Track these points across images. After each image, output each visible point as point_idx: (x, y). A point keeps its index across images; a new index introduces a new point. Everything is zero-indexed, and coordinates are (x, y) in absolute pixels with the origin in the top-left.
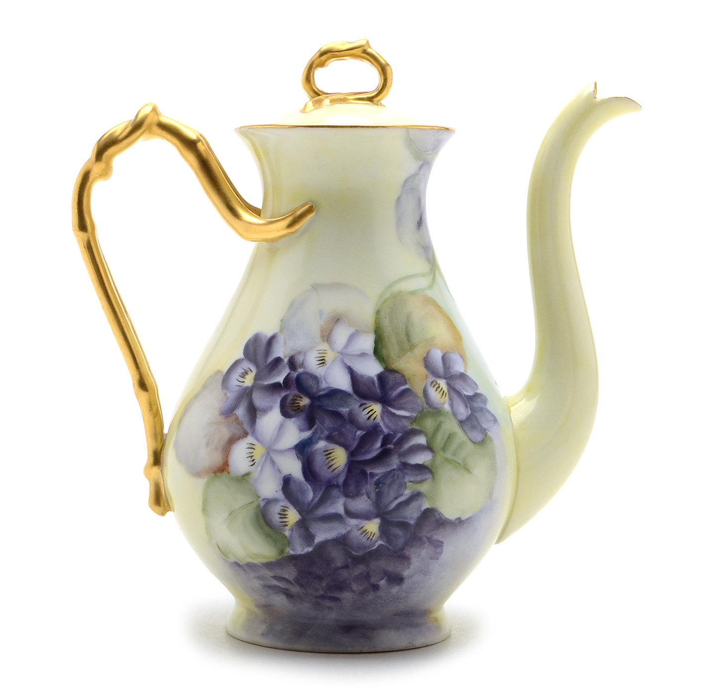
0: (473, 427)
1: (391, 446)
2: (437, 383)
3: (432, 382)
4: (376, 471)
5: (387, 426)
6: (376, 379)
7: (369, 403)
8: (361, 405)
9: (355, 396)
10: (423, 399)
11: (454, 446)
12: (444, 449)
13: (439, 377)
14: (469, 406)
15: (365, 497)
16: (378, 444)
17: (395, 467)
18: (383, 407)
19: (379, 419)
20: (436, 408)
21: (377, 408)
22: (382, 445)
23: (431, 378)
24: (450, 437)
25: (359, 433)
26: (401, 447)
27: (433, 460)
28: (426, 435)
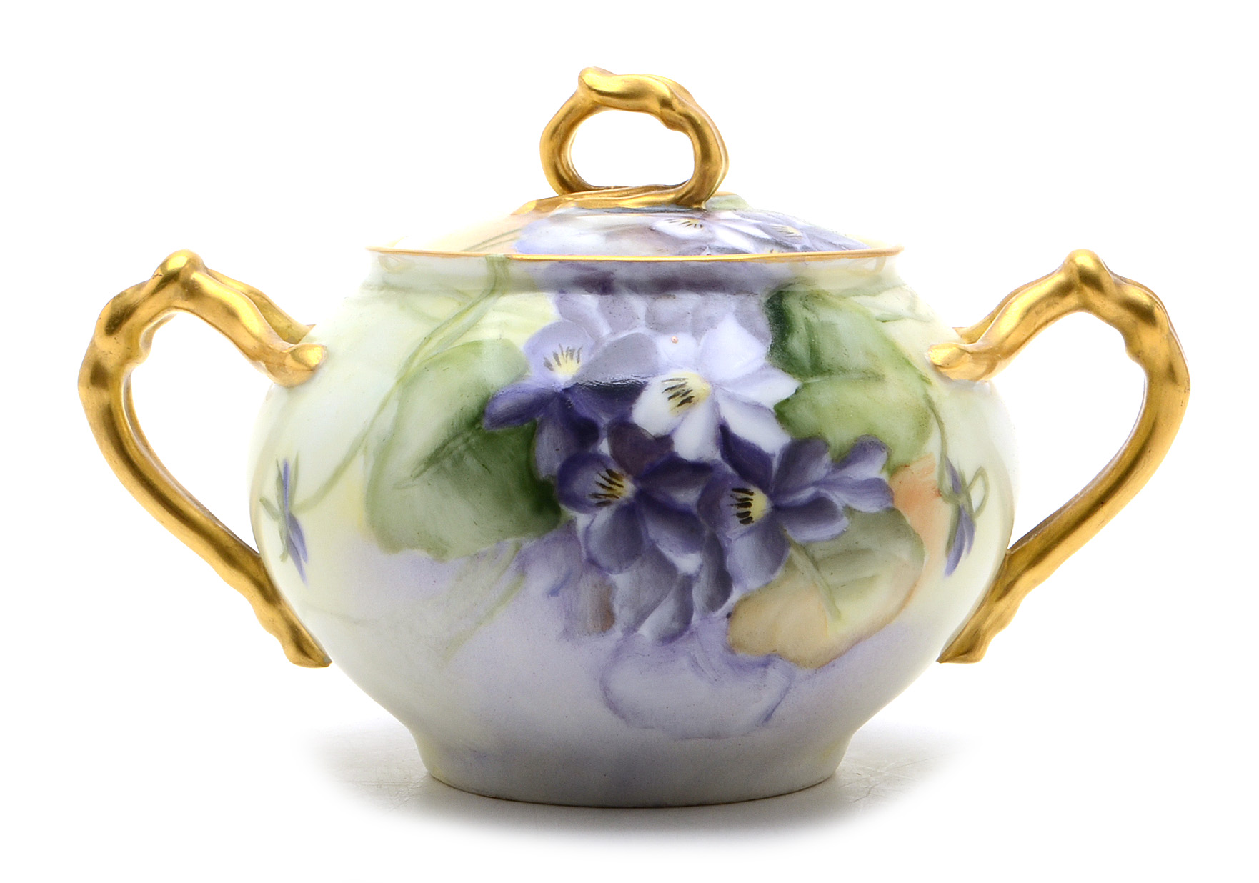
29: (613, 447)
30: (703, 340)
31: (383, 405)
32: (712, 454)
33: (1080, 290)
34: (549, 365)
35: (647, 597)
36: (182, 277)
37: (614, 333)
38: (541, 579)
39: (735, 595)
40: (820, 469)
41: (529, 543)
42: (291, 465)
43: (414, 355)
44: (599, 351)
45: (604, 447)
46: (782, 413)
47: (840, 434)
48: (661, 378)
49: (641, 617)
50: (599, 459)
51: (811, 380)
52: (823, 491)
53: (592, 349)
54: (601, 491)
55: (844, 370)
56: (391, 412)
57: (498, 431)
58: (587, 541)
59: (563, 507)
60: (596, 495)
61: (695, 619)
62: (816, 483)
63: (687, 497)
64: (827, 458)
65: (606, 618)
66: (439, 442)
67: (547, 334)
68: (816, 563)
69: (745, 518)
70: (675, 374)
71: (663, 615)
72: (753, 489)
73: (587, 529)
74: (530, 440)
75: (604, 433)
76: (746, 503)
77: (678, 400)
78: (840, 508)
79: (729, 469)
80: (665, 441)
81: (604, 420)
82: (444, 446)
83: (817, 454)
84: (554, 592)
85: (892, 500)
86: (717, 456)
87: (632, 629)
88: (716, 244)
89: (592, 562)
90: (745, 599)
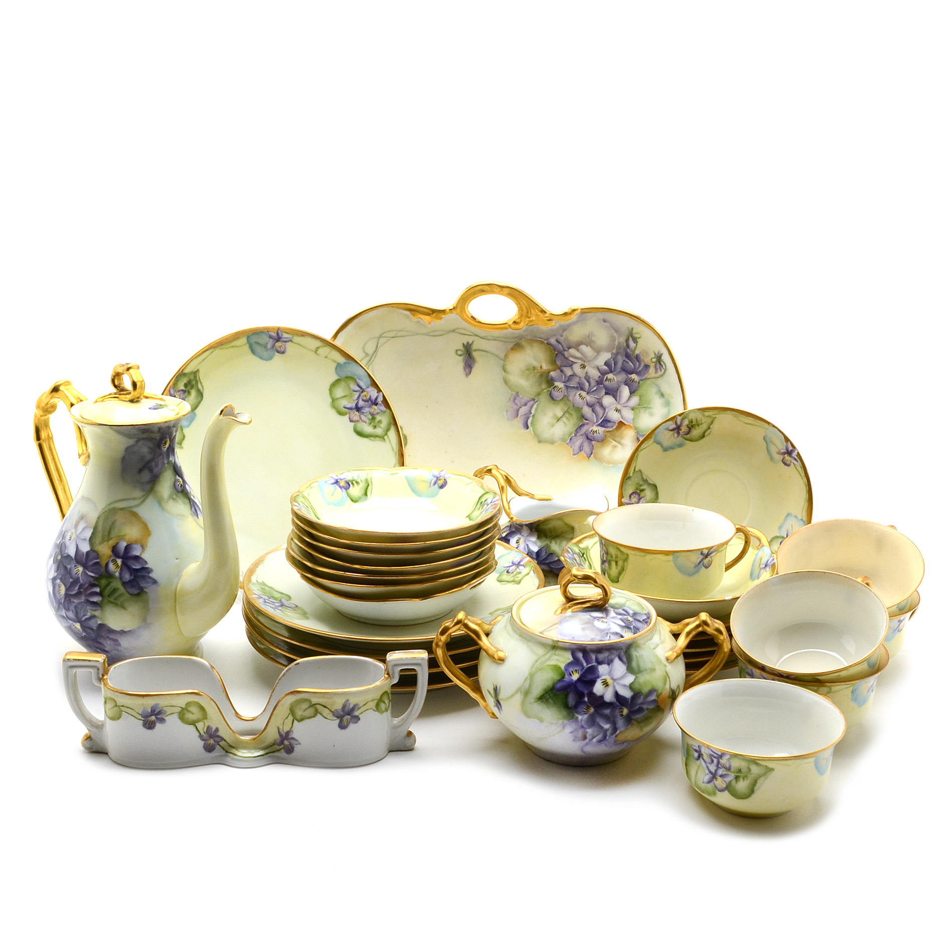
0: (133, 586)
1: (82, 590)
2: (115, 560)
3: (113, 560)
4: (75, 601)
5: (83, 580)
6: (85, 553)
7: (78, 566)
8: (75, 566)
9: (74, 561)
10: (104, 568)
11: (116, 595)
12: (109, 596)
13: (119, 557)
14: (133, 574)
15: (71, 612)
16: (77, 588)
17: (83, 601)
18: (83, 569)
19: (80, 575)
20: (109, 574)
21: (81, 569)
22: (78, 589)
23: (113, 558)
24: (115, 590)
25: (71, 580)
26: (86, 591)
27: (102, 601)
28: (100, 588)
29: (588, 699)
30: (610, 666)
31: (526, 680)
32: (614, 700)
33: (703, 626)
34: (571, 675)
35: (595, 734)
36: (462, 622)
37: (587, 665)
38: (568, 729)
39: (618, 732)
40: (641, 700)
41: (566, 721)
42: (498, 688)
43: (533, 665)
44: (584, 670)
45: (586, 699)
46: (631, 687)
47: (645, 690)
48: (600, 679)
49: (594, 738)
50: (585, 702)
51: (638, 675)
52: (641, 706)
53: (582, 670)
54: (585, 710)
55: (646, 670)
56: (528, 683)
57: (558, 693)
58: (581, 722)
59: (575, 714)
60: (584, 711)
61: (607, 737)
62: (640, 704)
63: (607, 712)
64: (642, 697)
65: (585, 738)
66: (541, 694)
67: (569, 664)
68: (638, 723)
69: (622, 715)
70: (603, 677)
71: (600, 737)
72: (624, 708)
73: (581, 720)
74: (566, 696)
75: (586, 695)
76: (622, 712)
77: (605, 685)
78: (645, 708)
79: (618, 704)
80: (602, 697)
81: (586, 692)
82: (543, 695)
83: (640, 697)
84: (572, 732)
85: (657, 703)
86: (615, 700)
87: (591, 740)
88: (611, 631)
89: (582, 727)
90: (620, 732)
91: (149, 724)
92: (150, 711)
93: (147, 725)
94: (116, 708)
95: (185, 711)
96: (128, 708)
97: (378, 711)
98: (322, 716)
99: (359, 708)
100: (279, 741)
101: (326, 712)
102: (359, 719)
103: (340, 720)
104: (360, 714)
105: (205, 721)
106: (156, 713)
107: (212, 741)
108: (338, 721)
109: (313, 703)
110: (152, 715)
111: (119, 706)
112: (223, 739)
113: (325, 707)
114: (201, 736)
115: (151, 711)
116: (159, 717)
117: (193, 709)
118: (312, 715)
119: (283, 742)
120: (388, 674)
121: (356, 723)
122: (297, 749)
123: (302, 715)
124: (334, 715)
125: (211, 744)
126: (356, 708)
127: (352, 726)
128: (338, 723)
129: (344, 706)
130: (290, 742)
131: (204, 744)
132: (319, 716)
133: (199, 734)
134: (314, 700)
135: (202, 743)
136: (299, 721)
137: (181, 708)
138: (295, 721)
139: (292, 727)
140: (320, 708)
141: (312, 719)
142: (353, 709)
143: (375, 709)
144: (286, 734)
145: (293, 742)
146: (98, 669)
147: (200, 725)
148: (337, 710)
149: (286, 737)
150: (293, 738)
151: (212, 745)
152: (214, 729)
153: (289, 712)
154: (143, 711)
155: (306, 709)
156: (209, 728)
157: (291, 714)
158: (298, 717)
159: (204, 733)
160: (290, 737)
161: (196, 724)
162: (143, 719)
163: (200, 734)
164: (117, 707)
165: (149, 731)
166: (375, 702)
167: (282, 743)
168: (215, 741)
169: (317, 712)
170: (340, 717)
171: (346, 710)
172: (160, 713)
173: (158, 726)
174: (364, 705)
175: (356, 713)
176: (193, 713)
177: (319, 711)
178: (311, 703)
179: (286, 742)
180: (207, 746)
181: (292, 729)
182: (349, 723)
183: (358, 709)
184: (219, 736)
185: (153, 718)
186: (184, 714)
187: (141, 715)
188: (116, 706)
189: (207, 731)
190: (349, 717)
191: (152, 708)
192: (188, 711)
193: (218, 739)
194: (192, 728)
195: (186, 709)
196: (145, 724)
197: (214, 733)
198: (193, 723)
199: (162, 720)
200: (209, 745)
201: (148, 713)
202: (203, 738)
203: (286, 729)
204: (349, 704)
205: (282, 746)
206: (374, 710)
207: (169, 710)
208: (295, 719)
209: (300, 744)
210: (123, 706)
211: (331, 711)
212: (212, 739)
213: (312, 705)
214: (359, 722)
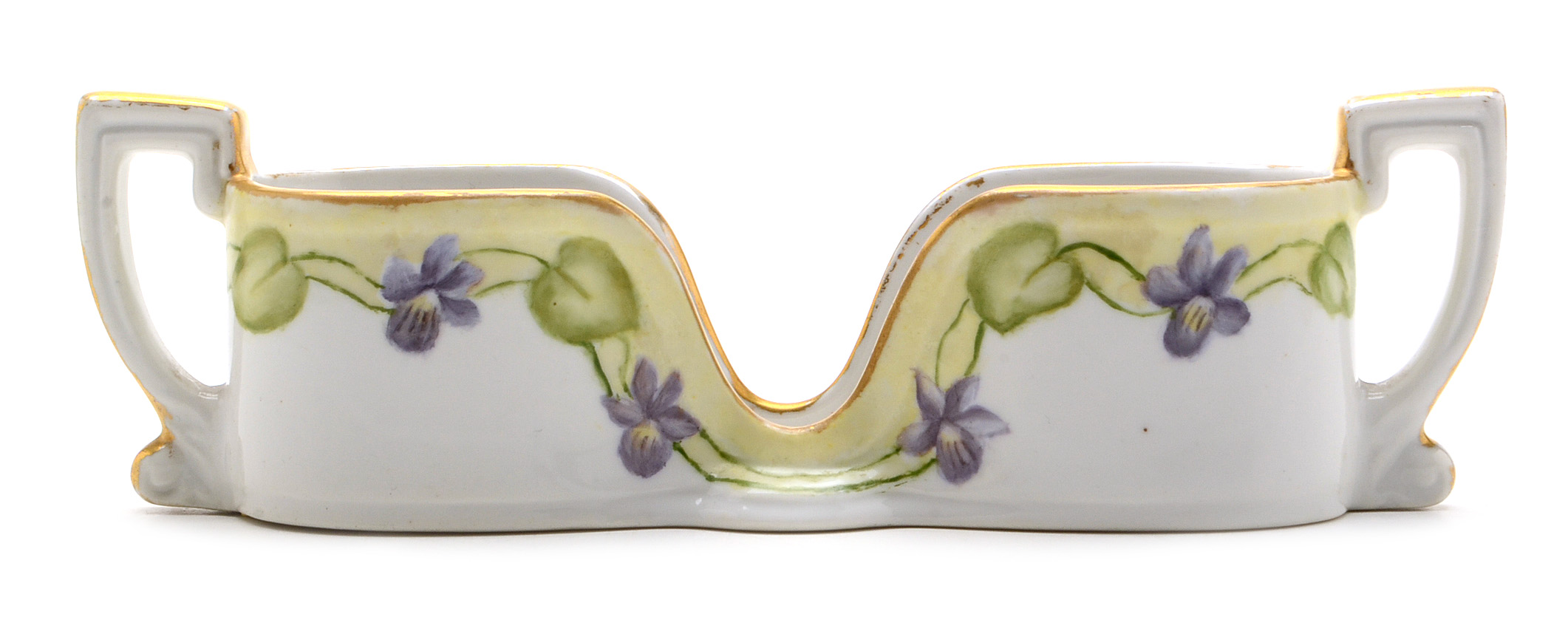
91: (411, 329)
92: (417, 268)
93: (403, 333)
94: (286, 272)
95: (557, 282)
96: (331, 259)
97: (1319, 298)
98: (1102, 296)
99: (1247, 270)
100: (918, 431)
101: (1114, 279)
102: (1246, 318)
103: (1174, 317)
104: (1250, 294)
105: (630, 335)
106: (441, 276)
107: (651, 432)
108: (1161, 320)
109: (1066, 239)
110: (427, 287)
111: (294, 259)
112: (695, 427)
113: (1113, 256)
114: (610, 401)
115: (424, 268)
116: (451, 294)
117: (588, 275)
118: (1060, 295)
119: (937, 433)
120: (1349, 164)
121: (1235, 331)
122: (996, 454)
123: (1017, 300)
124: (1147, 292)
125: (649, 443)
126: (1236, 267)
127: (1218, 346)
128: (1164, 329)
129: (1188, 256)
130: (963, 431)
131: (624, 438)
132: (1087, 298)
133: (603, 392)
134: (1070, 230)
135: (615, 432)
136: (1004, 328)
137: (542, 261)
138: (990, 335)
139: (972, 365)
140: (1089, 259)
141: (1062, 313)
142: (1222, 272)
143: (1307, 285)
144: (947, 400)
145: (975, 426)
146: (217, 145)
147: (610, 351)
148: (1158, 271)
149: (947, 410)
150: (978, 412)
151: (654, 449)
152: (662, 378)
153: (962, 294)
154: (392, 271)
155: (1035, 272)
156: (643, 370)
157: (971, 303)
158: (1001, 313)
159: (626, 390)
160: (964, 408)
161: (597, 345)
162: (389, 305)
163: (610, 393)
164: (289, 266)
165: (413, 361)
166: (1308, 253)
167: (931, 438)
168: (664, 432)
169: (1079, 280)
170: (1173, 303)
171: (1197, 270)
172: (456, 278)
173: (450, 335)
174: (1265, 258)
175: (1235, 290)
176: (585, 295)
177: (1088, 276)
178: (1055, 243)
179: (949, 435)
180: (633, 450)
181: (975, 372)
182: (1209, 326)
183: (1243, 274)
184: (680, 414)
185: (429, 300)
186: (549, 293)
187: (382, 287)
188: (285, 261)
189: (634, 383)
190: (1203, 304)
191: (428, 253)
192: (566, 278)
193: (676, 426)
194: (576, 357)
195: (558, 269)
196: (398, 328)
197: (661, 395)
198: (584, 338)
199: (464, 312)
200: (643, 446)
201: (412, 277)
202: (621, 411)
203: (950, 375)
204: (1210, 247)
205: (933, 453)
206: (1304, 290)
207: (494, 268)
208: (988, 321)
209: (1007, 430)
210: (312, 256)
211: (1138, 276)
212: (653, 424)
213: (1063, 253)
214: (1248, 330)
